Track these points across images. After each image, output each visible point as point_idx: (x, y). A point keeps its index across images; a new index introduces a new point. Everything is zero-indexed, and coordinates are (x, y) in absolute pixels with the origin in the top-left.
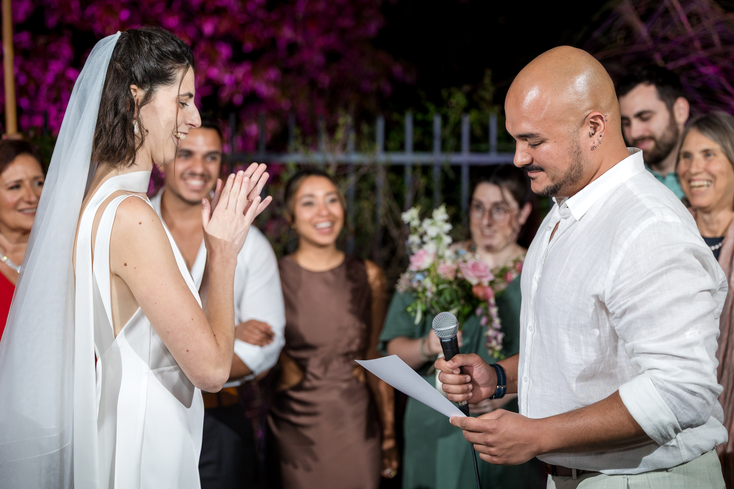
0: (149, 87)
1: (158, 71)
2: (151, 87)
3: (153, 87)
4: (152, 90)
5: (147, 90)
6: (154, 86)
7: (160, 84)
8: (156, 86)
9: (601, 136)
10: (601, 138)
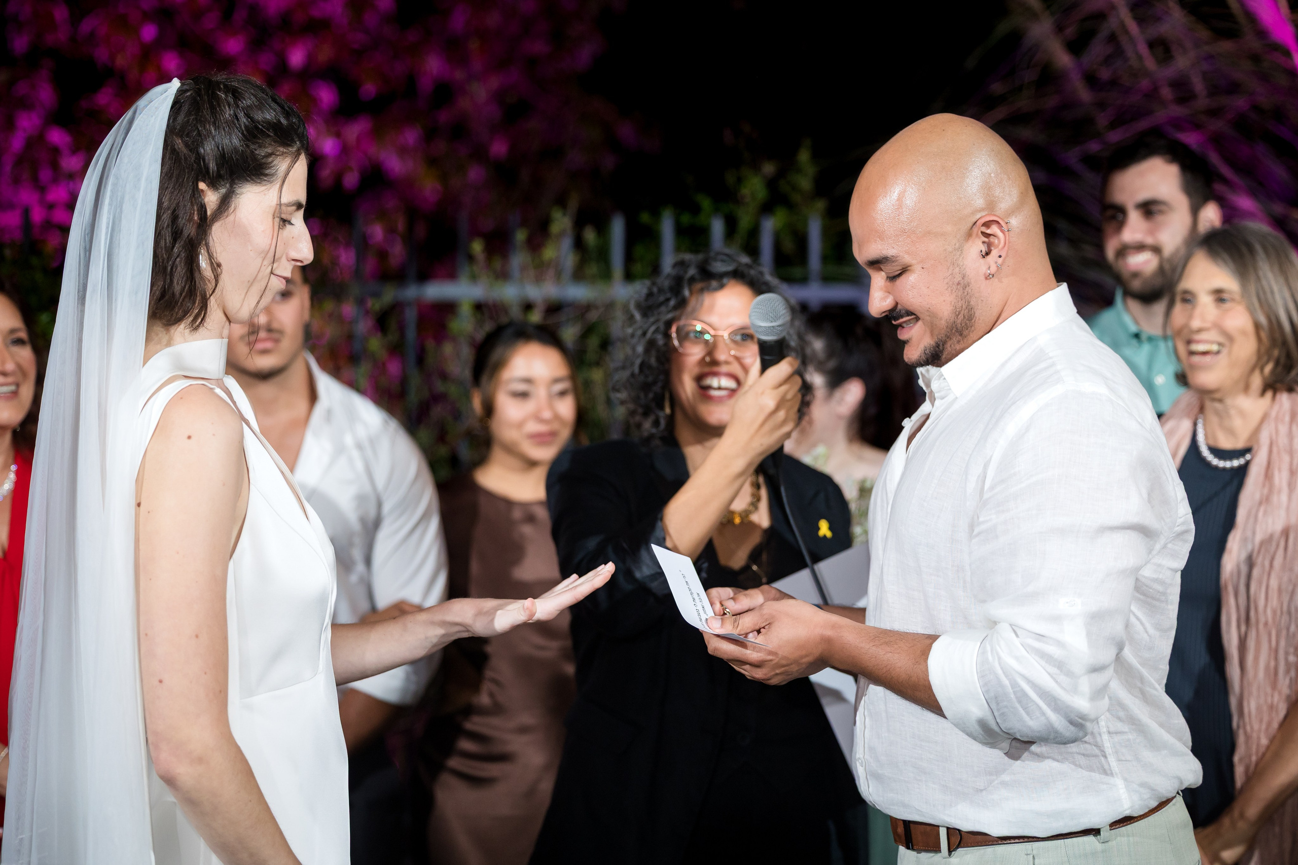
0: (228, 185)
1: (247, 158)
2: (231, 186)
3: (235, 186)
4: (234, 191)
5: (223, 191)
6: (235, 184)
7: (247, 181)
8: (241, 184)
9: (1000, 257)
10: (1001, 259)
